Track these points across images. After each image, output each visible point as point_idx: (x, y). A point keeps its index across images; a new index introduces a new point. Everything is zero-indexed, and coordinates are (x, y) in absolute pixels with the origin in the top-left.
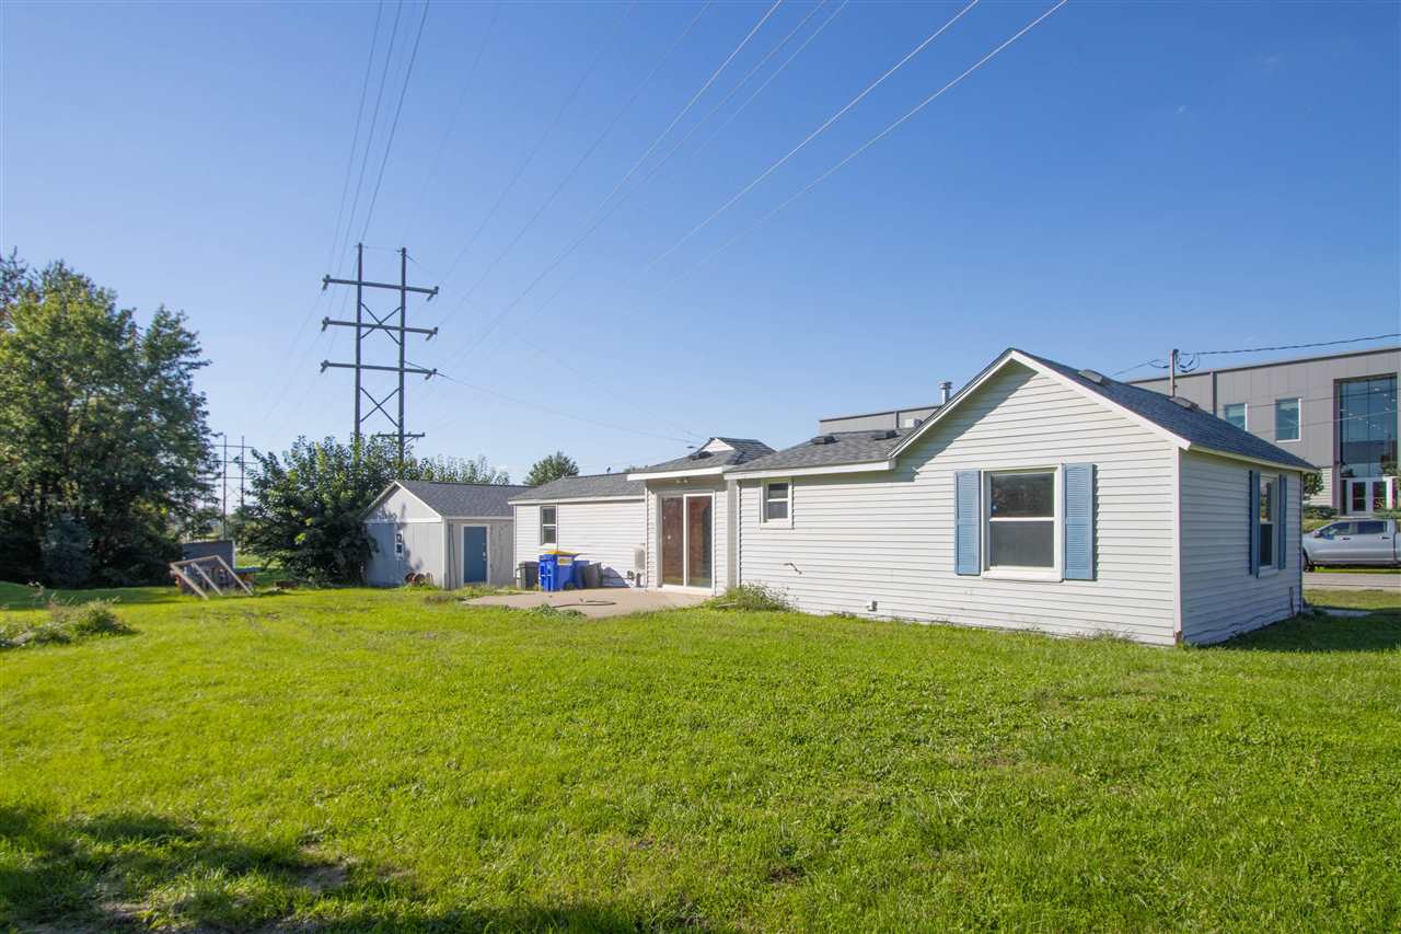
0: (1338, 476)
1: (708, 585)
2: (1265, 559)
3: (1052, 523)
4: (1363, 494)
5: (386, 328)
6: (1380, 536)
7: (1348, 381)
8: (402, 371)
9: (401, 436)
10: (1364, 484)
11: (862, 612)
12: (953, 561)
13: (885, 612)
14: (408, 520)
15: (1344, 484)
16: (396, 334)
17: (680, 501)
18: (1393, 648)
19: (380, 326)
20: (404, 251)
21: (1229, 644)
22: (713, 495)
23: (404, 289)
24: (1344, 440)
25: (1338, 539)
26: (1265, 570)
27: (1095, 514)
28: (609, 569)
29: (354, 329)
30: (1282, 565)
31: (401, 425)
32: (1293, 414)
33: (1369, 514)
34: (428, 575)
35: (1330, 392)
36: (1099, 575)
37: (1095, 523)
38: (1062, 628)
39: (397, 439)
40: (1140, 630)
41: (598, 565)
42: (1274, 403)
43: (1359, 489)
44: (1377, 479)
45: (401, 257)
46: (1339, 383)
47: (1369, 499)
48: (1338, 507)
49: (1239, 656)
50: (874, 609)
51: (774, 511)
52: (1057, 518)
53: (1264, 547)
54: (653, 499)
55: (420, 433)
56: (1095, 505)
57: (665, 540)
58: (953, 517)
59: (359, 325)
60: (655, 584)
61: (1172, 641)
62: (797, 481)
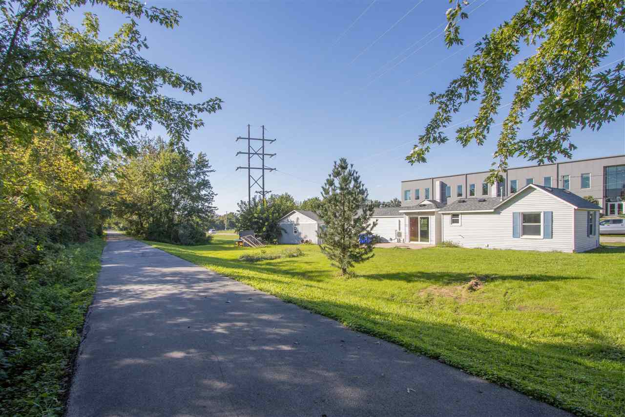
0: (605, 201)
1: (428, 241)
2: (591, 234)
3: (540, 225)
4: (614, 208)
5: (258, 154)
6: (620, 224)
7: (609, 167)
8: (263, 169)
9: (263, 192)
10: (614, 204)
11: (484, 247)
12: (512, 234)
13: (491, 247)
14: (300, 223)
15: (607, 205)
16: (261, 156)
17: (418, 218)
18: (624, 252)
19: (256, 153)
20: (263, 126)
21: (586, 252)
22: (430, 217)
23: (263, 140)
24: (607, 188)
25: (606, 225)
26: (591, 236)
27: (552, 223)
28: (382, 238)
29: (248, 155)
30: (595, 234)
31: (263, 189)
32: (588, 179)
33: (616, 217)
34: (310, 240)
35: (602, 173)
36: (553, 237)
37: (552, 225)
38: (542, 250)
39: (262, 193)
40: (563, 250)
41: (379, 236)
42: (580, 175)
43: (613, 206)
44: (619, 203)
45: (262, 129)
46: (605, 168)
47: (616, 210)
48: (605, 213)
49: (587, 255)
50: (488, 246)
51: (455, 221)
52: (542, 224)
53: (591, 230)
54: (407, 217)
55: (269, 191)
56: (552, 221)
57: (411, 229)
58: (512, 223)
59: (249, 154)
60: (408, 241)
61: (572, 252)
62: (462, 214)
